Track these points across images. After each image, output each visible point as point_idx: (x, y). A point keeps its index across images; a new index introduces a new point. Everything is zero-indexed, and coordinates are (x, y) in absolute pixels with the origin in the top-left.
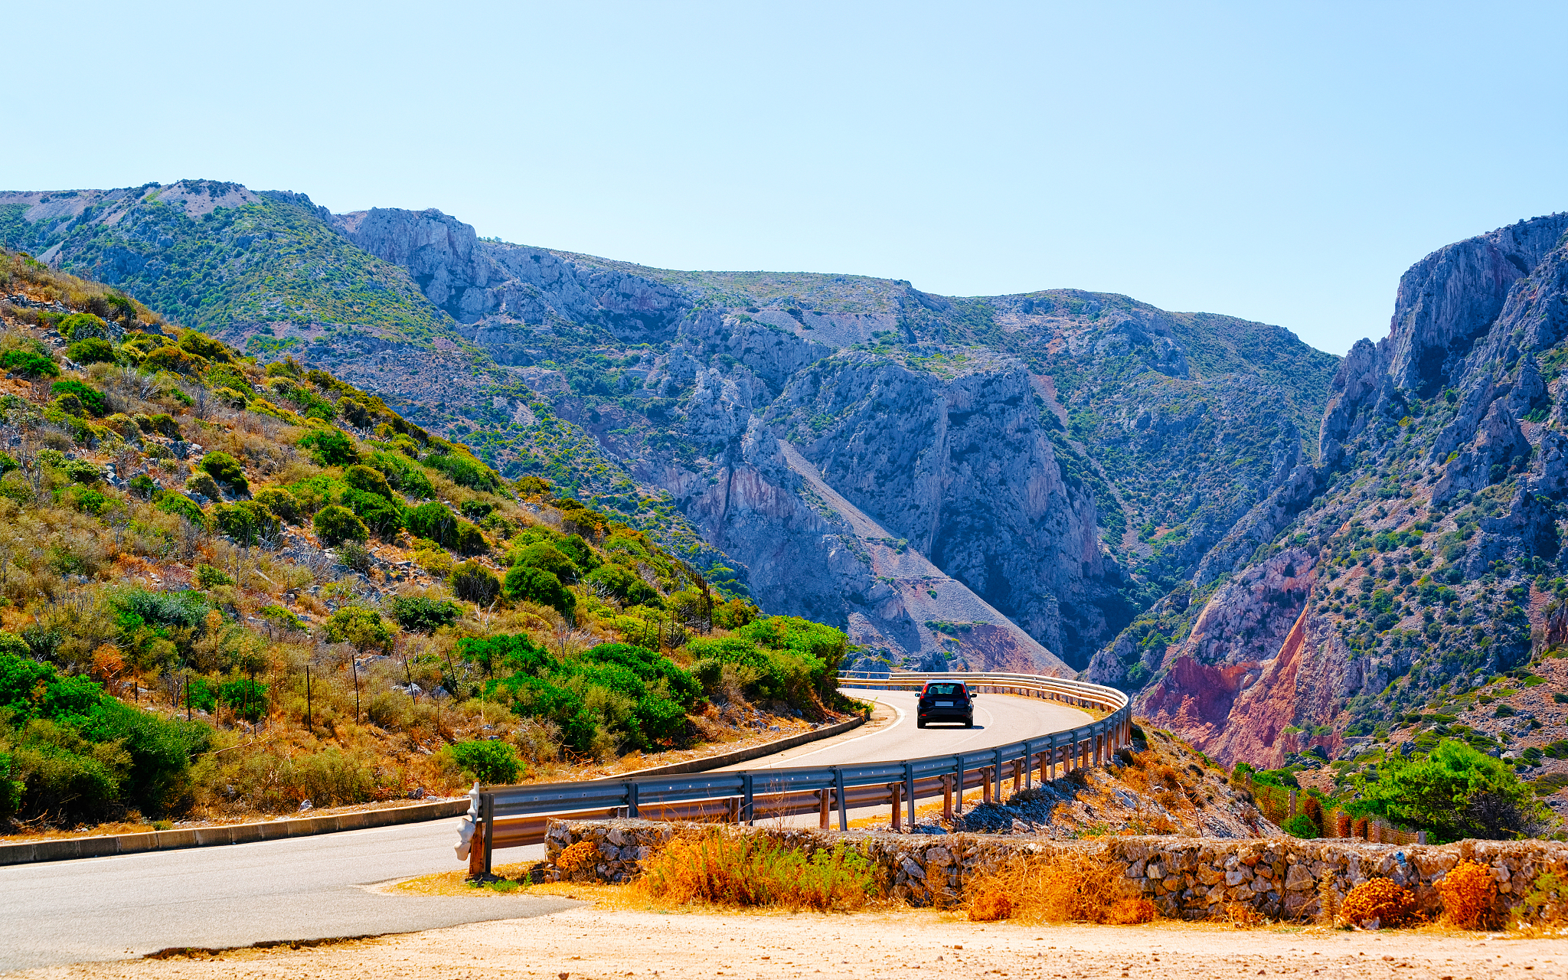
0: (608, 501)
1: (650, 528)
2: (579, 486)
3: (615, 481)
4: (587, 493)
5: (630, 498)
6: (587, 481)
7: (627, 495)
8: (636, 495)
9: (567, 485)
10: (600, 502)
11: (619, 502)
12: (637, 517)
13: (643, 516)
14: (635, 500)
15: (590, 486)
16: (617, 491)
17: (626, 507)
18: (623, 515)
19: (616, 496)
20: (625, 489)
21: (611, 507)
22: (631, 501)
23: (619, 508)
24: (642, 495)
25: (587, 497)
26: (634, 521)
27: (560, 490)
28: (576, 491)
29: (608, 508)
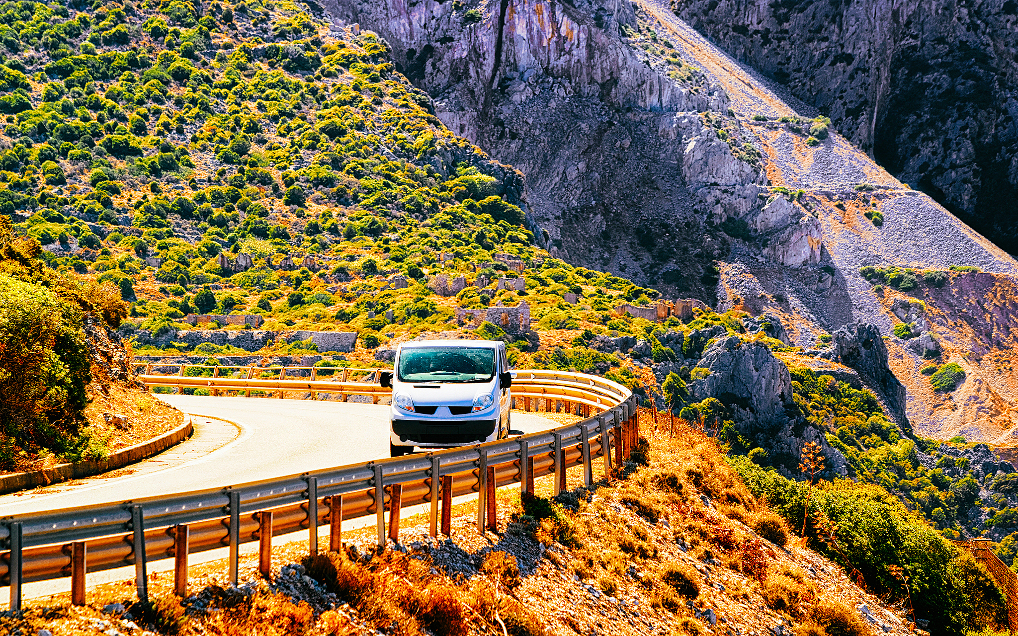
0: (266, 54)
1: (343, 103)
2: (211, 26)
3: (279, 19)
4: (227, 40)
5: (307, 48)
6: (228, 18)
7: (301, 42)
8: (317, 43)
9: (190, 25)
10: (251, 55)
11: (285, 56)
12: (318, 84)
13: (330, 81)
14: (317, 51)
15: (233, 27)
16: (282, 35)
17: (299, 65)
18: (293, 79)
19: (281, 44)
20: (297, 31)
21: (272, 65)
22: (308, 54)
23: (287, 68)
24: (330, 42)
25: (227, 47)
26: (314, 92)
27: (176, 34)
28: (207, 36)
29: (265, 67)
